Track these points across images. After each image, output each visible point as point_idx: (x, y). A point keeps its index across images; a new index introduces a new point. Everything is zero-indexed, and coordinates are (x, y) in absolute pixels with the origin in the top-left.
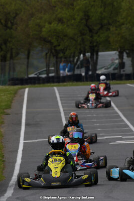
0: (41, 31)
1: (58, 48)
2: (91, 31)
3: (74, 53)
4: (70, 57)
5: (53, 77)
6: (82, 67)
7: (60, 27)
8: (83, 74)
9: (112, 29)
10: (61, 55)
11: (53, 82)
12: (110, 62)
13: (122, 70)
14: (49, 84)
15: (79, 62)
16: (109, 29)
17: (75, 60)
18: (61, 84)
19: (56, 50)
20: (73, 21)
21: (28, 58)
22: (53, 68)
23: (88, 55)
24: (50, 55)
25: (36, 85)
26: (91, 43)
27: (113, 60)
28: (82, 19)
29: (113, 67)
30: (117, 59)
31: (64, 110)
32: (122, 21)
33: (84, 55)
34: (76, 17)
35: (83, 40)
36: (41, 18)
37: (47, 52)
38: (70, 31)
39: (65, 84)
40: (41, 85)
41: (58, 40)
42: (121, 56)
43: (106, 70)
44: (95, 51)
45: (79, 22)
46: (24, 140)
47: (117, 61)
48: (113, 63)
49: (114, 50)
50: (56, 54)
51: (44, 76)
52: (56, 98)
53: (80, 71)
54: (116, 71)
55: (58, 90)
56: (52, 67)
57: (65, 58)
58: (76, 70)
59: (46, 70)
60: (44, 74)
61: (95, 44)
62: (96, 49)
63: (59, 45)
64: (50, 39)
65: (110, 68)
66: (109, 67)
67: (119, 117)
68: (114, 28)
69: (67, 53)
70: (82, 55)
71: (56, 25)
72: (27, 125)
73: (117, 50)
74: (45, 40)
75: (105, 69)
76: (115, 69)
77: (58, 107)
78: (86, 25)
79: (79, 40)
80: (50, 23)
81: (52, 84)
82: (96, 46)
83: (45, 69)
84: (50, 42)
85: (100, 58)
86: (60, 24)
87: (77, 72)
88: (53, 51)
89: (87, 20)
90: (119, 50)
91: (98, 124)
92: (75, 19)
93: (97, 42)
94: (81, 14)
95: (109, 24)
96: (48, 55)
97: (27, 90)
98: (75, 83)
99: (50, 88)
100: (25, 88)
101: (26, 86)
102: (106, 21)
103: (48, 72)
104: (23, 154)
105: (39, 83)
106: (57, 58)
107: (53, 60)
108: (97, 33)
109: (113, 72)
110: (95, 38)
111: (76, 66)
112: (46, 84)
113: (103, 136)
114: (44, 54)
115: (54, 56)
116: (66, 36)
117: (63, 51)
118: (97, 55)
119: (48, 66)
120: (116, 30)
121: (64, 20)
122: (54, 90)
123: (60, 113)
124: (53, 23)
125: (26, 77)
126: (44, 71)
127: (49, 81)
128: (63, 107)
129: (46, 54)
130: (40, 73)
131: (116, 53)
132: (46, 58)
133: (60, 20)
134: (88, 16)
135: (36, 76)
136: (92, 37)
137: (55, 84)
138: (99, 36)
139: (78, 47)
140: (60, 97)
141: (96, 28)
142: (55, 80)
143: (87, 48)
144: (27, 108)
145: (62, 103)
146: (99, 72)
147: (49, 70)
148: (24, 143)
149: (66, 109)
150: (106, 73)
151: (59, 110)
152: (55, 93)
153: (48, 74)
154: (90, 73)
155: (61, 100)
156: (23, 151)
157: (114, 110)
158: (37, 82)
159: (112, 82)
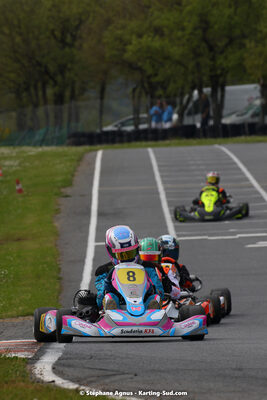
0: (124, 51)
1: (154, 80)
2: (211, 48)
3: (183, 88)
4: (175, 96)
5: (145, 131)
6: (196, 113)
7: (157, 43)
8: (198, 125)
9: (249, 44)
10: (160, 92)
11: (146, 139)
12: (247, 103)
14: (138, 143)
15: (191, 105)
16: (243, 46)
17: (185, 101)
18: (160, 142)
19: (150, 83)
20: (180, 33)
21: (102, 98)
22: (146, 115)
23: (207, 90)
24: (140, 93)
25: (116, 145)
26: (211, 70)
27: (250, 100)
28: (195, 29)
29: (250, 113)
30: (257, 98)
31: (166, 189)
33: (200, 92)
34: (186, 24)
35: (198, 66)
36: (123, 27)
37: (134, 86)
38: (176, 51)
39: (167, 142)
40: (126, 145)
41: (153, 66)
42: (265, 93)
43: (239, 118)
44: (218, 84)
45: (191, 34)
46: (97, 240)
47: (258, 102)
48: (251, 106)
49: (252, 82)
50: (152, 88)
51: (130, 128)
52: (151, 167)
53: (194, 121)
54: (256, 120)
55: (155, 153)
56: (143, 113)
57: (168, 97)
58: (185, 117)
59: (133, 119)
60: (129, 125)
61: (219, 72)
62: (221, 80)
63: (156, 75)
64: (140, 64)
65: (246, 113)
66: (244, 111)
67: (263, 199)
68: (253, 44)
69: (171, 87)
70: (196, 92)
71: (150, 39)
72: (101, 214)
73: (258, 82)
74: (132, 67)
75: (238, 116)
76: (255, 115)
77: (155, 183)
78: (205, 39)
79: (191, 65)
80: (140, 36)
81: (144, 143)
82: (221, 75)
83: (131, 117)
84: (140, 69)
85: (227, 97)
86: (157, 37)
87: (188, 121)
88: (146, 85)
89: (205, 30)
90: (262, 82)
92: (183, 29)
93: (223, 69)
94: (195, 19)
95: (244, 37)
96: (138, 91)
97: (100, 154)
98: (184, 141)
99: (141, 150)
100: (97, 150)
101: (99, 146)
102: (237, 32)
103: (137, 121)
104: (94, 266)
105: (121, 142)
106: (152, 97)
107: (145, 100)
108: (222, 52)
109: (250, 120)
110: (219, 62)
111: (186, 112)
112: (133, 144)
113: (234, 234)
114: (130, 90)
115: (147, 93)
116: (167, 58)
117: (164, 85)
118: (223, 90)
119: (137, 111)
120: (256, 47)
121: (166, 31)
122: (148, 153)
123: (158, 193)
124: (145, 36)
125: (98, 131)
126: (130, 120)
127: (139, 137)
128: (164, 182)
129: (134, 90)
130: (123, 124)
131: (255, 88)
132: (134, 97)
133: (158, 31)
134: (207, 23)
135: (115, 129)
136: (213, 59)
137: (150, 143)
138: (226, 58)
139: (190, 78)
140: (159, 166)
141: (221, 44)
142: (150, 136)
143: (205, 79)
144: (101, 185)
145: (162, 176)
146: (226, 121)
147: (138, 118)
148: (96, 247)
149: (169, 186)
150: (238, 123)
151: (157, 189)
152: (149, 159)
153: (136, 126)
154: (211, 123)
155: (160, 171)
156: (94, 260)
157: (253, 187)
158: (117, 139)
159: (249, 137)
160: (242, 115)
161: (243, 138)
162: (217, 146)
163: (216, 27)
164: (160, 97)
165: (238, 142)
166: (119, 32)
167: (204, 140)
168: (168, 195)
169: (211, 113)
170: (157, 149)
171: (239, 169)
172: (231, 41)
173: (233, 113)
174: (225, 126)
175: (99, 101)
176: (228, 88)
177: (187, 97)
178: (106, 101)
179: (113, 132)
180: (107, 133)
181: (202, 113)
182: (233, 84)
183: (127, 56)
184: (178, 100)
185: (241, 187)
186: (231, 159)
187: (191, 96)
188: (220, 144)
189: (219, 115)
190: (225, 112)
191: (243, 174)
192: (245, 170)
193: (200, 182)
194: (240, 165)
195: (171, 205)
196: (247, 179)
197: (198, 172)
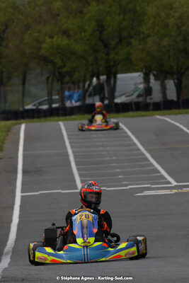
0: (40, 48)
1: (64, 70)
2: (106, 46)
3: (85, 76)
4: (79, 82)
5: (57, 109)
6: (95, 95)
7: (64, 42)
9: (135, 42)
10: (67, 79)
11: (58, 115)
12: (133, 87)
13: (148, 98)
14: (52, 118)
15: (91, 88)
16: (131, 44)
17: (86, 86)
18: (68, 117)
19: (60, 73)
20: (83, 34)
21: (24, 84)
22: (57, 97)
23: (103, 78)
24: (53, 79)
25: (35, 120)
26: (106, 63)
27: (136, 84)
28: (94, 31)
29: (136, 94)
30: (141, 83)
31: (73, 152)
32: (146, 32)
33: (98, 78)
34: (87, 27)
35: (96, 59)
36: (40, 31)
37: (48, 75)
38: (79, 48)
39: (74, 117)
40: (43, 119)
41: (62, 60)
42: (147, 80)
43: (127, 98)
44: (112, 73)
45: (91, 35)
46: (22, 192)
47: (142, 86)
48: (136, 89)
49: (137, 71)
50: (61, 77)
51: (45, 107)
52: (62, 136)
53: (94, 101)
54: (141, 99)
55: (65, 125)
56: (55, 95)
57: (73, 83)
58: (87, 98)
59: (48, 100)
60: (45, 104)
61: (112, 64)
62: (113, 70)
63: (64, 66)
64: (52, 58)
65: (132, 95)
66: (131, 93)
67: (147, 159)
68: (138, 42)
69: (76, 76)
70: (95, 79)
71: (60, 39)
72: (24, 172)
73: (142, 71)
74: (46, 60)
75: (127, 96)
76: (139, 96)
77: (65, 148)
78: (101, 39)
79: (91, 59)
80: (52, 37)
81: (56, 118)
82: (114, 66)
83: (46, 98)
84: (52, 62)
85: (119, 82)
86: (65, 37)
87: (89, 101)
88: (57, 74)
89: (101, 32)
90: (144, 71)
91: (119, 170)
92: (85, 31)
93: (115, 62)
94: (94, 24)
95: (131, 37)
96: (51, 78)
97: (23, 127)
98: (86, 116)
99: (54, 123)
100: (21, 124)
101: (22, 121)
102: (125, 33)
103: (50, 102)
104: (21, 211)
105: (39, 117)
106: (62, 83)
107: (57, 86)
108: (114, 49)
109: (136, 100)
110: (112, 56)
111: (88, 94)
112: (48, 118)
113: (126, 185)
114: (44, 78)
115: (58, 81)
116: (73, 53)
117: (70, 74)
118: (115, 77)
119: (50, 94)
120: (140, 44)
121: (71, 32)
122: (59, 125)
123: (68, 156)
124: (55, 39)
125: (21, 109)
126: (45, 100)
127: (52, 113)
128: (72, 147)
129: (48, 78)
130: (40, 104)
131: (140, 76)
132: (48, 83)
133: (66, 33)
134: (102, 27)
135: (34, 107)
136: (108, 54)
137: (61, 118)
138: (117, 53)
139: (90, 69)
140: (68, 135)
141: (113, 43)
142: (61, 112)
143: (101, 68)
144: (25, 149)
145: (70, 143)
146: (117, 101)
147: (51, 99)
148: (22, 196)
149: (76, 150)
150: (127, 102)
151: (67, 152)
152: (60, 130)
153: (50, 105)
154: (106, 102)
155: (69, 139)
156: (21, 206)
157: (139, 150)
158: (36, 115)
159: (135, 113)
160: (130, 96)
161: (131, 113)
163: (110, 29)
164: (67, 83)
165: (127, 117)
166: (36, 35)
168: (75, 157)
169: (107, 95)
170: (66, 122)
171: (129, 137)
172: (121, 41)
173: (122, 95)
174: (117, 104)
175: (21, 86)
176: (119, 76)
177: (88, 83)
178: (27, 86)
179: (32, 110)
180: (28, 111)
181: (100, 95)
182: (123, 73)
183: (43, 51)
184: (81, 85)
185: (131, 150)
186: (122, 129)
187: (91, 83)
189: (112, 97)
190: (116, 94)
191: (132, 140)
192: (133, 137)
193: (99, 146)
194: (130, 134)
195: (77, 164)
196: (135, 145)
197: (98, 140)
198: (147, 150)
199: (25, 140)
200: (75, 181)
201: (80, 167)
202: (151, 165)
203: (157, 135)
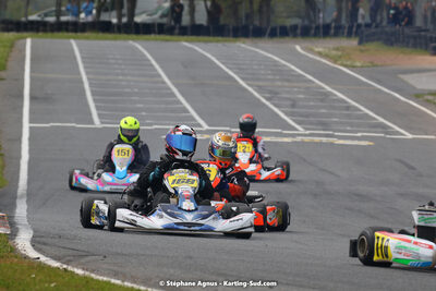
11: (67, 30)
14: (60, 34)
18: (79, 34)
25: (40, 34)
29: (159, 13)
31: (89, 79)
39: (86, 34)
40: (49, 34)
43: (149, 17)
46: (30, 122)
48: (160, 7)
51: (52, 19)
52: (75, 58)
53: (110, 17)
54: (165, 20)
55: (78, 46)
58: (102, 13)
59: (56, 11)
60: (52, 16)
65: (155, 13)
66: (154, 11)
67: (173, 95)
72: (32, 98)
75: (148, 15)
76: (163, 16)
77: (79, 73)
81: (66, 34)
83: (54, 8)
87: (104, 17)
91: (141, 106)
97: (29, 41)
98: (101, 35)
99: (66, 41)
100: (26, 38)
104: (30, 145)
105: (45, 31)
109: (159, 21)
111: (103, 9)
112: (56, 34)
113: (151, 125)
119: (59, 4)
122: (71, 44)
123: (82, 82)
125: (24, 20)
126: (53, 11)
127: (60, 27)
128: (87, 73)
130: (46, 15)
135: (39, 19)
140: (82, 58)
142: (70, 27)
144: (32, 71)
146: (138, 19)
147: (60, 10)
148: (30, 128)
149: (91, 76)
150: (148, 22)
151: (81, 78)
152: (73, 51)
153: (58, 17)
154: (124, 20)
155: (84, 62)
156: (30, 139)
157: (164, 82)
158: (41, 28)
159: (158, 36)
160: (152, 15)
161: (153, 36)
162: (131, 42)
165: (148, 40)
167: (118, 35)
168: (91, 85)
170: (78, 41)
171: (152, 65)
174: (137, 24)
185: (155, 83)
186: (144, 56)
188: (133, 40)
189: (132, 13)
190: (137, 11)
191: (156, 70)
192: (157, 67)
193: (118, 75)
194: (154, 62)
195: (93, 94)
196: (160, 76)
197: (116, 66)
198: (174, 84)
199: (32, 60)
200: (91, 114)
201: (97, 98)
202: (179, 102)
203: (186, 67)
